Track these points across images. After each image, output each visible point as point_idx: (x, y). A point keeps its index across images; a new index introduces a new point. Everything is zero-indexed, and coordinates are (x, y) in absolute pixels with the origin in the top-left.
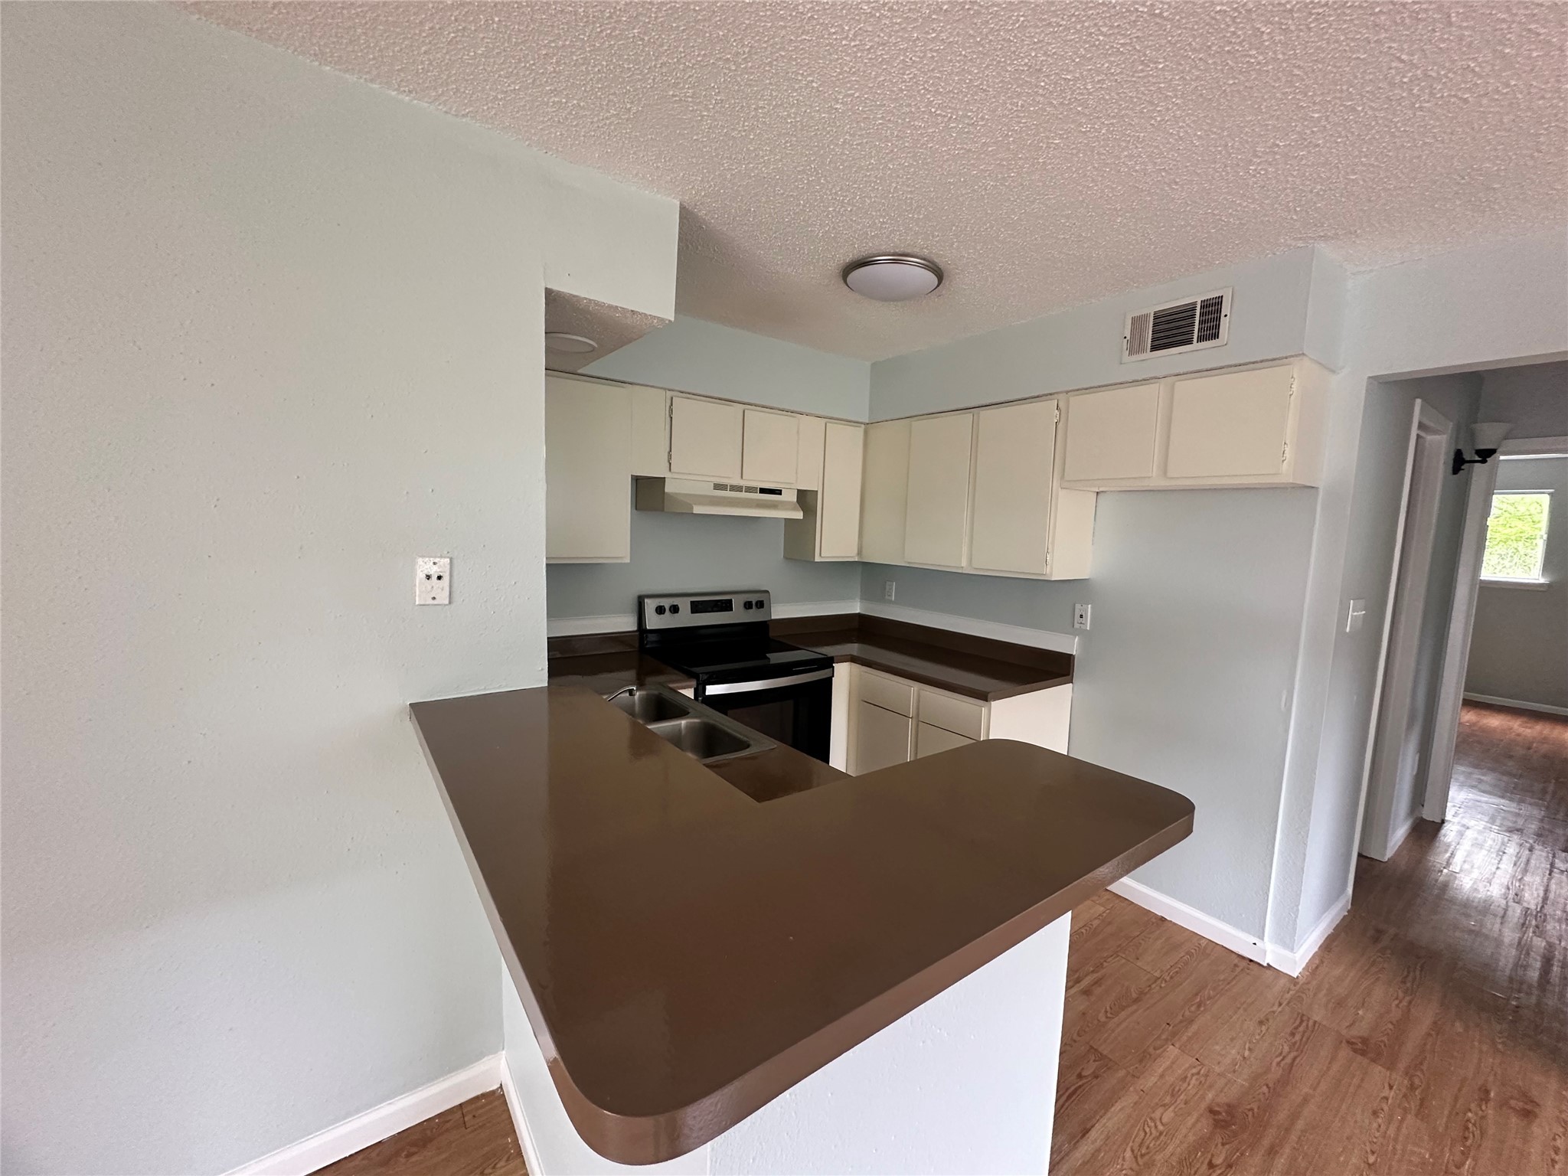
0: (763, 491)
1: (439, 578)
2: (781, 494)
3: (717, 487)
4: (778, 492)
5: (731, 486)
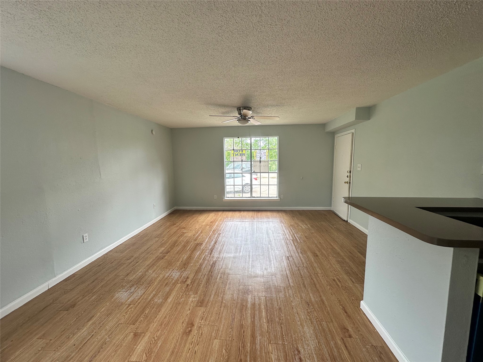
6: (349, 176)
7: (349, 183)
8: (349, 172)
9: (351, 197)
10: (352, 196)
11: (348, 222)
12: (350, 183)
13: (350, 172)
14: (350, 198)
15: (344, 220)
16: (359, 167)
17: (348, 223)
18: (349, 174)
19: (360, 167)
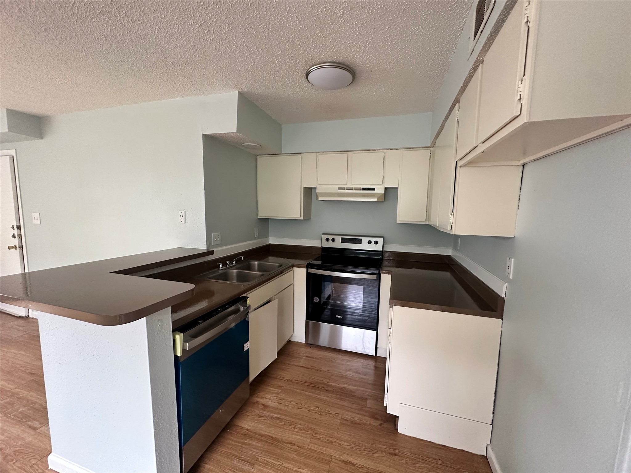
0: (364, 189)
1: (183, 216)
2: (374, 190)
3: (340, 189)
4: (374, 189)
5: (346, 188)
6: (16, 235)
7: (19, 247)
8: (15, 227)
9: (29, 273)
10: (30, 271)
11: (30, 316)
12: (22, 247)
13: (19, 227)
14: (27, 275)
15: (21, 317)
16: (36, 218)
17: (31, 320)
18: (16, 232)
19: (39, 218)
